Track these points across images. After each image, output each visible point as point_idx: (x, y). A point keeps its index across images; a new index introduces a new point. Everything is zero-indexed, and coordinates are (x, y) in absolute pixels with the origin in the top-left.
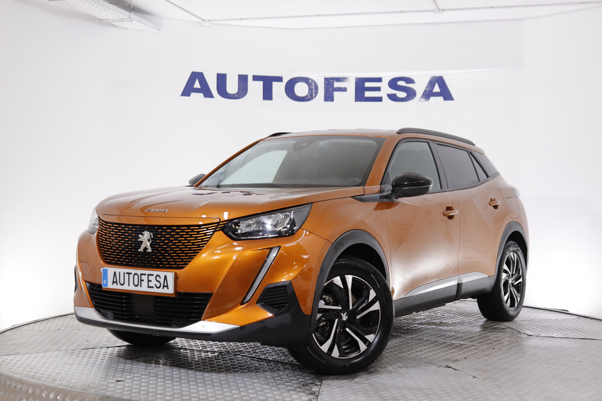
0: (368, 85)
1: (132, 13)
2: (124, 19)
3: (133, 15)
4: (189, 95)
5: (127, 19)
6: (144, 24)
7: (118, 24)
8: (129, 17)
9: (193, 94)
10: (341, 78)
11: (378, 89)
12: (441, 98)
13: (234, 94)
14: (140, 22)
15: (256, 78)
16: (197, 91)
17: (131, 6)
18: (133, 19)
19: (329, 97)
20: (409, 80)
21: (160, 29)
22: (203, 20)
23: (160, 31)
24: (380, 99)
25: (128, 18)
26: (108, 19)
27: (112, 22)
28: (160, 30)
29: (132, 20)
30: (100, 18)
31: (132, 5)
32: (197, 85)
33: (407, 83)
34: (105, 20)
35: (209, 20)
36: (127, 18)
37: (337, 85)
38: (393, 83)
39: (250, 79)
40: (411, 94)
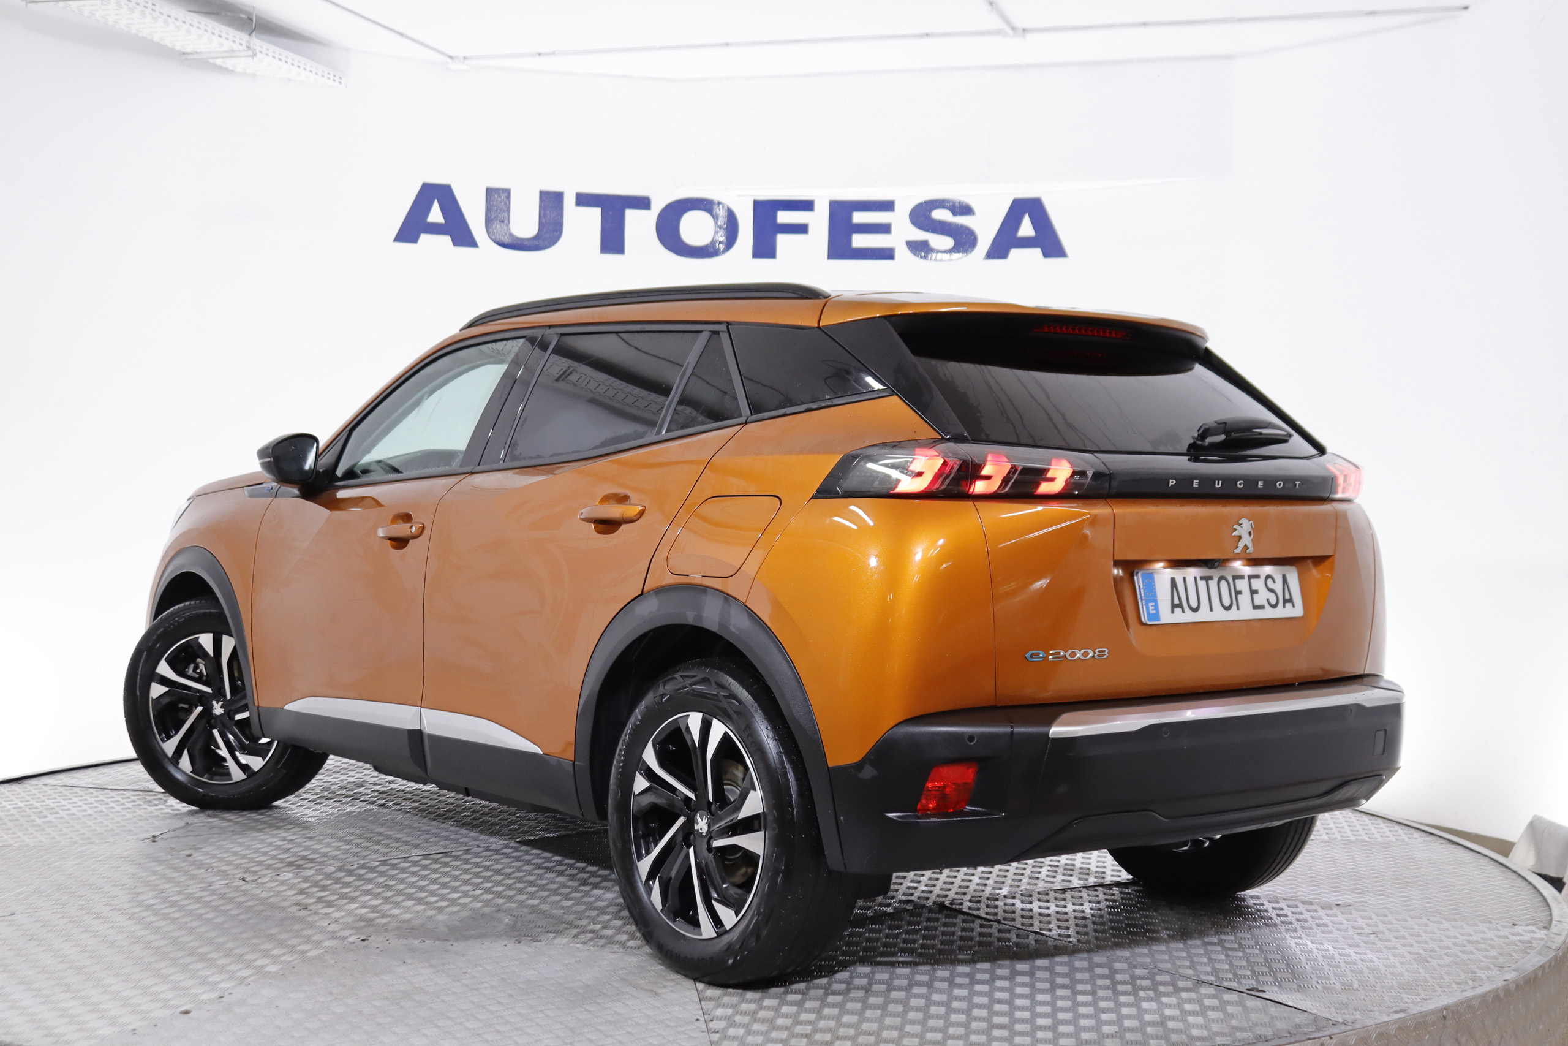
0: (859, 217)
1: (256, 37)
2: (236, 51)
3: (258, 42)
4: (414, 240)
5: (244, 50)
6: (293, 64)
7: (229, 64)
8: (248, 47)
9: (424, 238)
10: (794, 201)
11: (885, 229)
12: (1037, 252)
13: (528, 240)
14: (280, 59)
15: (584, 200)
16: (435, 229)
17: (252, 20)
18: (261, 52)
19: (764, 248)
20: (961, 208)
21: (340, 78)
22: (451, 57)
23: (340, 83)
24: (887, 254)
25: (245, 48)
26: (198, 51)
27: (212, 58)
28: (342, 81)
29: (254, 55)
30: (178, 47)
31: (256, 16)
32: (436, 215)
33: (955, 213)
34: (191, 53)
35: (465, 58)
36: (241, 48)
37: (784, 217)
38: (921, 216)
39: (569, 201)
40: (964, 240)
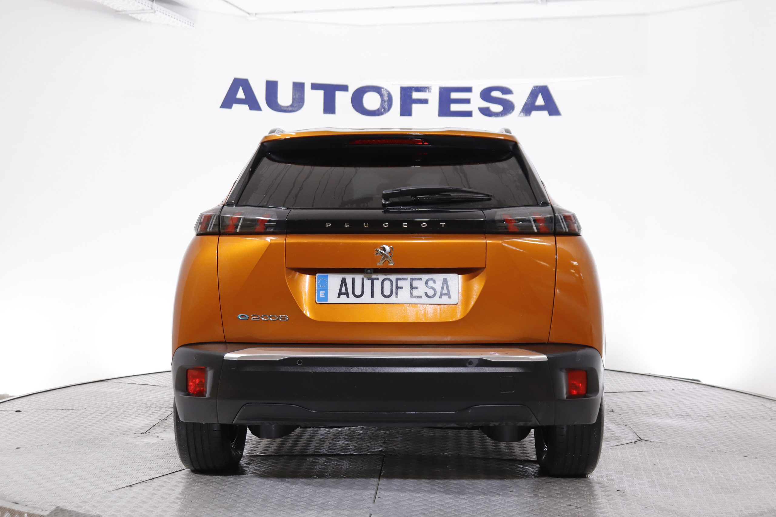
0: (454, 95)
1: (155, 3)
2: (145, 10)
3: (156, 6)
4: (230, 107)
5: (150, 10)
6: (172, 17)
7: (139, 17)
8: (152, 8)
9: (235, 106)
10: (421, 87)
11: (467, 101)
12: (546, 113)
13: (287, 107)
14: (166, 14)
15: (315, 87)
16: (240, 101)
18: (157, 11)
19: (406, 111)
20: (506, 91)
22: (249, 14)
23: (193, 26)
24: (469, 114)
26: (125, 10)
27: (131, 14)
30: (115, 8)
32: (241, 94)
33: (503, 93)
34: (122, 11)
35: (256, 14)
36: (148, 8)
37: (416, 95)
38: (486, 94)
39: (307, 87)
40: (508, 107)
